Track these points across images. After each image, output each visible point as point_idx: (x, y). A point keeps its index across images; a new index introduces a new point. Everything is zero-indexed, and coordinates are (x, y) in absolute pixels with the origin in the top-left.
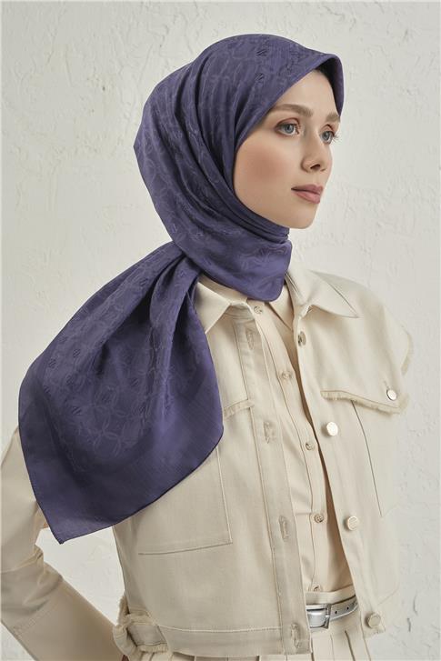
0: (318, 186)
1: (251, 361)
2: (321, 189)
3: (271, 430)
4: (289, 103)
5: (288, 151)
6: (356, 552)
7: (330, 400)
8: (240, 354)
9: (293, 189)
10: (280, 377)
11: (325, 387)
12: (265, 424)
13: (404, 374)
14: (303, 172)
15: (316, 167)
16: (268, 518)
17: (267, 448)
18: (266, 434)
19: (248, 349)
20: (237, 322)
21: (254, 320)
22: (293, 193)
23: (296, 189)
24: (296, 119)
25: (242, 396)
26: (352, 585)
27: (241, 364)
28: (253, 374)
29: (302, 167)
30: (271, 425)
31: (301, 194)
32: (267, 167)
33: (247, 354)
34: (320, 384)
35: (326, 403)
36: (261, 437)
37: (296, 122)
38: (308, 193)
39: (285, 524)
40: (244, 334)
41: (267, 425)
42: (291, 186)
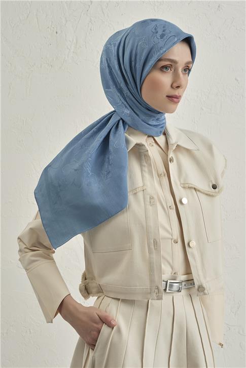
0: (178, 95)
1: (146, 169)
2: (180, 96)
3: (153, 201)
4: (168, 58)
5: (166, 79)
6: (194, 258)
7: (184, 188)
8: (141, 166)
9: (167, 96)
10: (159, 176)
11: (182, 182)
12: (150, 198)
13: (222, 178)
14: (172, 89)
15: (178, 87)
16: (148, 239)
17: (150, 208)
18: (150, 202)
19: (145, 164)
20: (140, 151)
21: (147, 151)
22: (167, 99)
23: (168, 96)
25: (141, 184)
26: (191, 273)
27: (142, 170)
28: (147, 175)
29: (172, 86)
30: (153, 198)
31: (170, 99)
32: (156, 86)
33: (145, 166)
34: (180, 181)
35: (182, 189)
36: (148, 203)
37: (170, 66)
38: (173, 99)
39: (155, 243)
40: (143, 157)
41: (151, 198)
42: (166, 95)
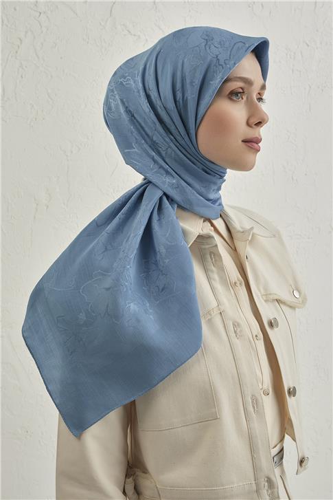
1: (215, 276)
3: (239, 329)
4: (239, 76)
5: (237, 112)
8: (206, 270)
9: (242, 141)
10: (233, 286)
11: (263, 292)
12: (233, 325)
14: (249, 128)
15: (259, 124)
16: (244, 397)
17: (236, 341)
18: (235, 332)
19: (212, 267)
20: (204, 247)
21: (216, 246)
22: (243, 145)
23: (244, 141)
24: (241, 88)
25: (214, 304)
27: (209, 279)
28: (218, 287)
29: (248, 124)
30: (238, 324)
31: (249, 144)
33: (212, 271)
35: (266, 304)
36: (232, 335)
37: (241, 91)
38: (252, 143)
39: (255, 401)
40: (208, 256)
41: (235, 325)
42: (242, 139)
